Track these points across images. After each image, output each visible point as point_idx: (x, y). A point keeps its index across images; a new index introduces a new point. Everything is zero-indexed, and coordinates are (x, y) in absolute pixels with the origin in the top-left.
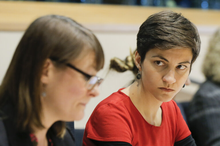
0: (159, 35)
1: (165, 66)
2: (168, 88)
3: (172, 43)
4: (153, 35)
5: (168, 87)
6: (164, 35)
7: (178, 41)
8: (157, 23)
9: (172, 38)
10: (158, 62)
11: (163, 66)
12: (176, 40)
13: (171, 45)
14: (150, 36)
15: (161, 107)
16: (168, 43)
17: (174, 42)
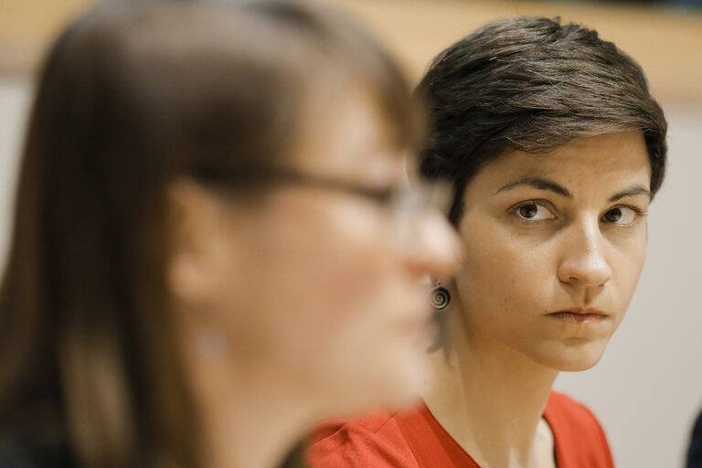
0: (512, 95)
1: (557, 221)
2: (585, 308)
3: (573, 113)
4: (487, 104)
5: (587, 301)
6: (534, 92)
7: (598, 102)
8: (489, 57)
9: (570, 96)
10: (528, 209)
11: (548, 220)
12: (588, 101)
13: (574, 124)
14: (474, 109)
15: (545, 417)
16: (557, 119)
17: (580, 111)
